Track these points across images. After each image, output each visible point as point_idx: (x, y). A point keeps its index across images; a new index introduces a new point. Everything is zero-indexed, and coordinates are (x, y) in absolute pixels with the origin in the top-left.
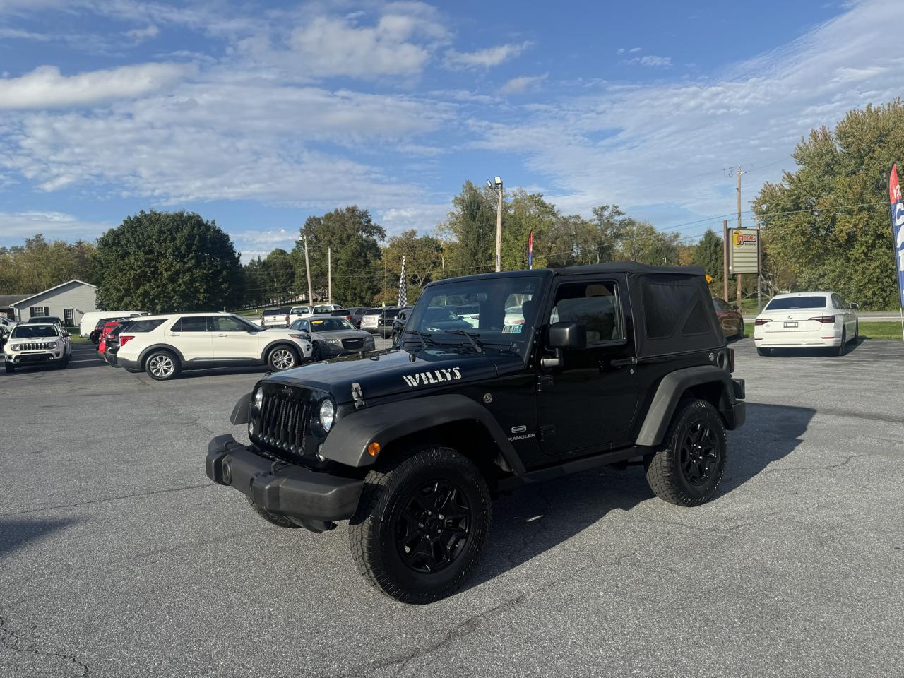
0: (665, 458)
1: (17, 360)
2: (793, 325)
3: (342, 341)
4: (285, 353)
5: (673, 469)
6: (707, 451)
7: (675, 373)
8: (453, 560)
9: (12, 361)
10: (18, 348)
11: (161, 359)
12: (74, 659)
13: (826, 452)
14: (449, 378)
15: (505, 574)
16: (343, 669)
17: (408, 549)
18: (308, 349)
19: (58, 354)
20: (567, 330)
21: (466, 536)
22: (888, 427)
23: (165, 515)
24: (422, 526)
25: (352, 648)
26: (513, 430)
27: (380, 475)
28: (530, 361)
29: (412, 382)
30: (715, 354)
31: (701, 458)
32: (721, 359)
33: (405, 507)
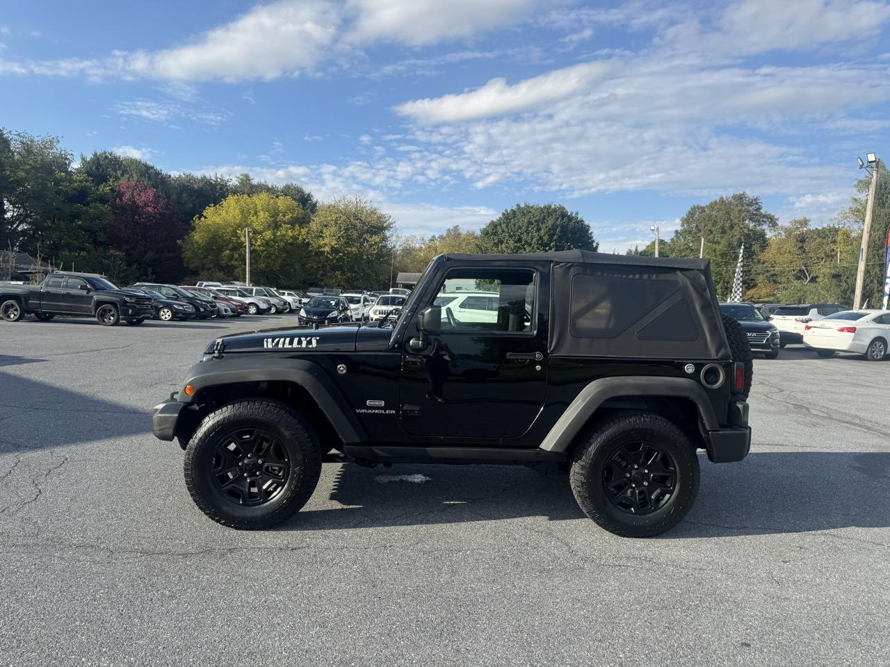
7: (608, 378)
10: (378, 313)
14: (304, 345)
20: (426, 313)
24: (240, 464)
26: (368, 403)
28: (397, 341)
29: (269, 344)
30: (698, 367)
31: (646, 483)
32: (712, 373)
33: (223, 443)
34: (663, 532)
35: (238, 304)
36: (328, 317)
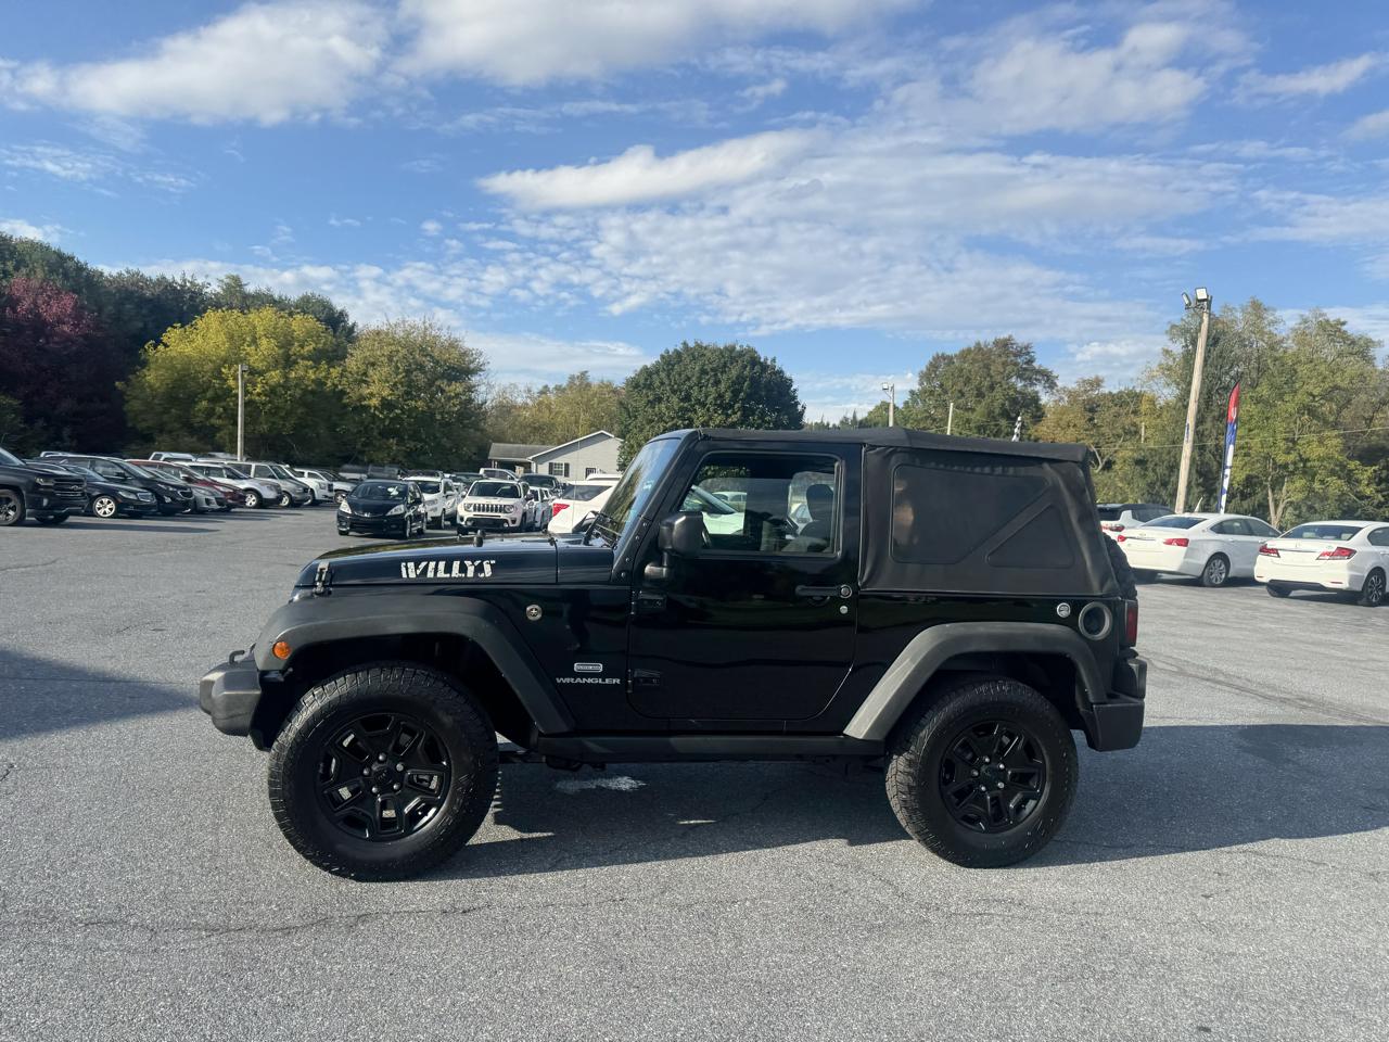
8: (409, 832)
9: (464, 523)
10: (472, 508)
14: (470, 573)
19: (514, 522)
21: (438, 806)
28: (624, 568)
29: (410, 572)
30: (1076, 607)
31: (1001, 785)
32: (1094, 618)
33: (335, 739)
34: (1026, 858)
35: (227, 490)
36: (389, 514)
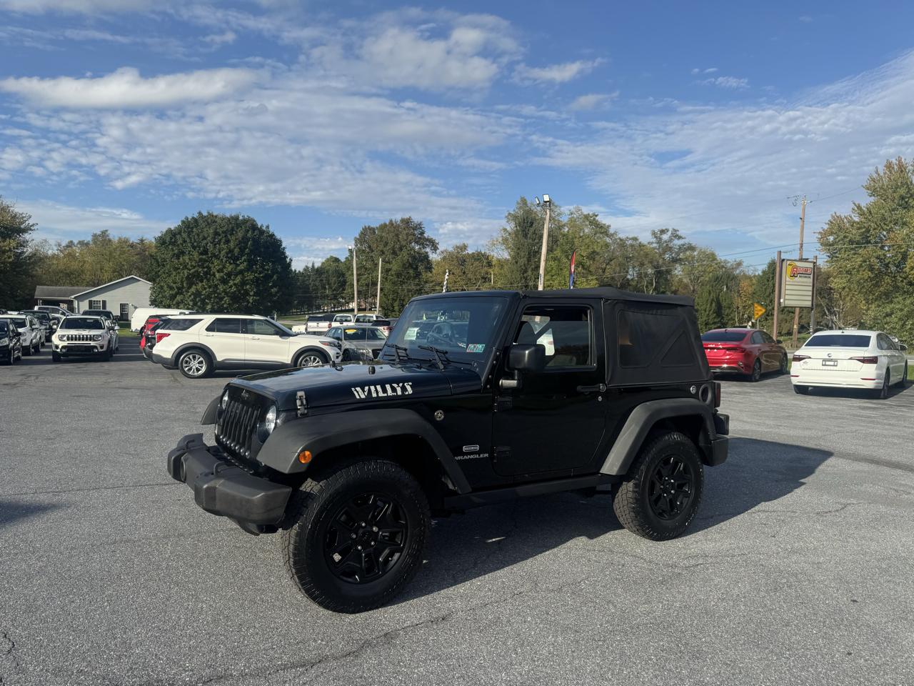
0: (631, 489)
1: (64, 350)
2: (832, 363)
3: (373, 351)
4: (314, 359)
5: (639, 501)
6: (680, 486)
8: (385, 573)
9: (59, 350)
10: (65, 338)
11: (194, 357)
12: (5, 635)
13: (825, 497)
14: (399, 393)
15: (442, 591)
16: (249, 668)
17: (337, 557)
18: (337, 357)
19: (102, 347)
20: (527, 352)
21: (401, 551)
22: (902, 476)
23: (143, 508)
24: (354, 536)
25: (264, 649)
26: (465, 449)
27: (314, 483)
28: (488, 382)
29: (360, 394)
30: (698, 387)
31: (673, 492)
32: (705, 392)
33: (336, 517)
